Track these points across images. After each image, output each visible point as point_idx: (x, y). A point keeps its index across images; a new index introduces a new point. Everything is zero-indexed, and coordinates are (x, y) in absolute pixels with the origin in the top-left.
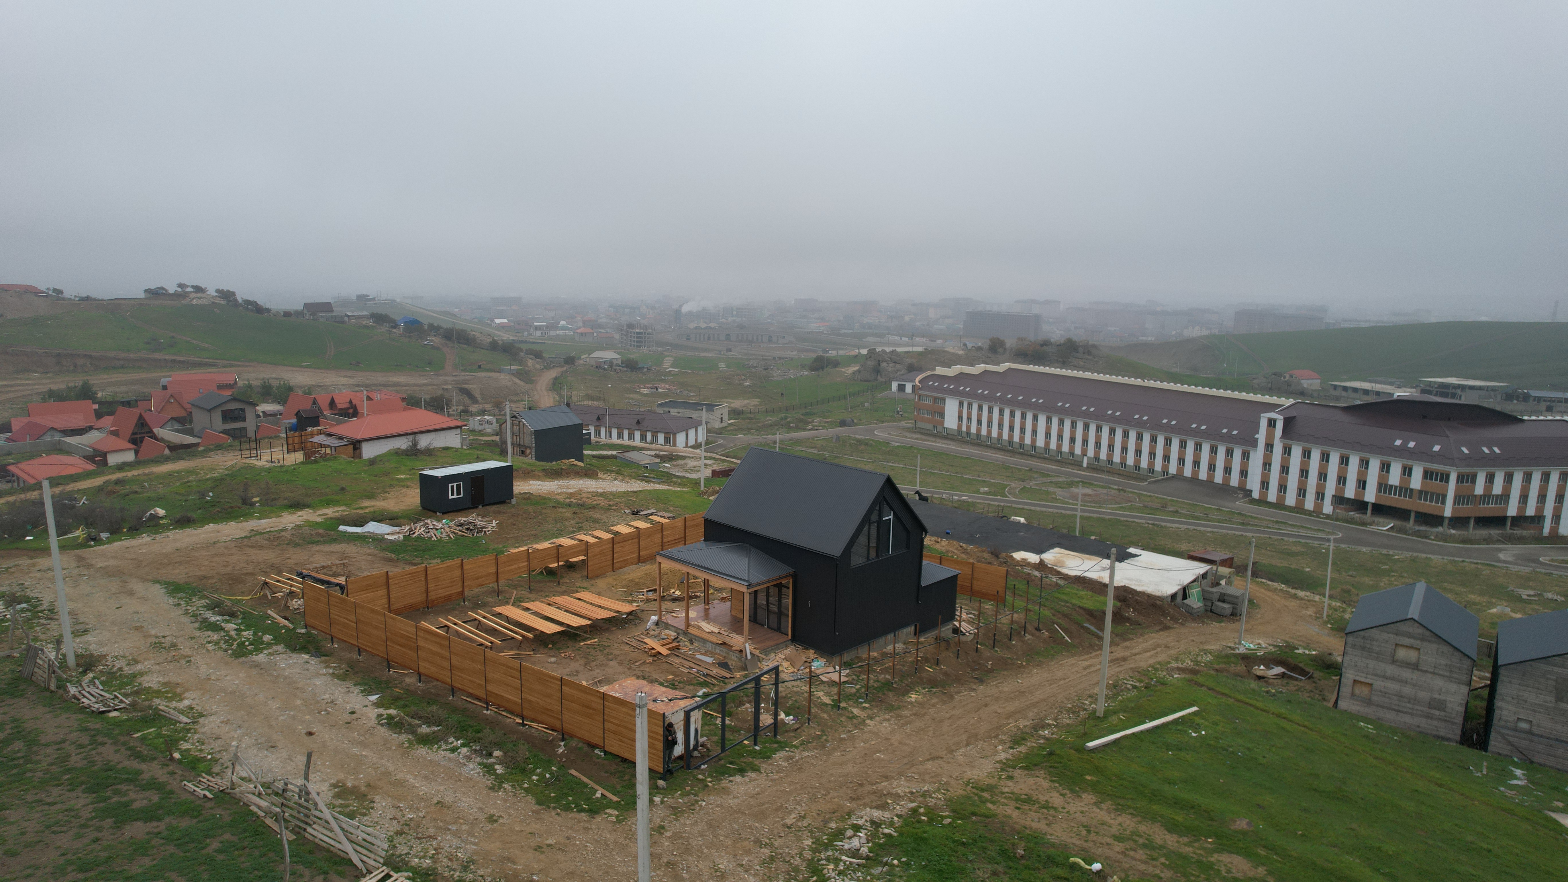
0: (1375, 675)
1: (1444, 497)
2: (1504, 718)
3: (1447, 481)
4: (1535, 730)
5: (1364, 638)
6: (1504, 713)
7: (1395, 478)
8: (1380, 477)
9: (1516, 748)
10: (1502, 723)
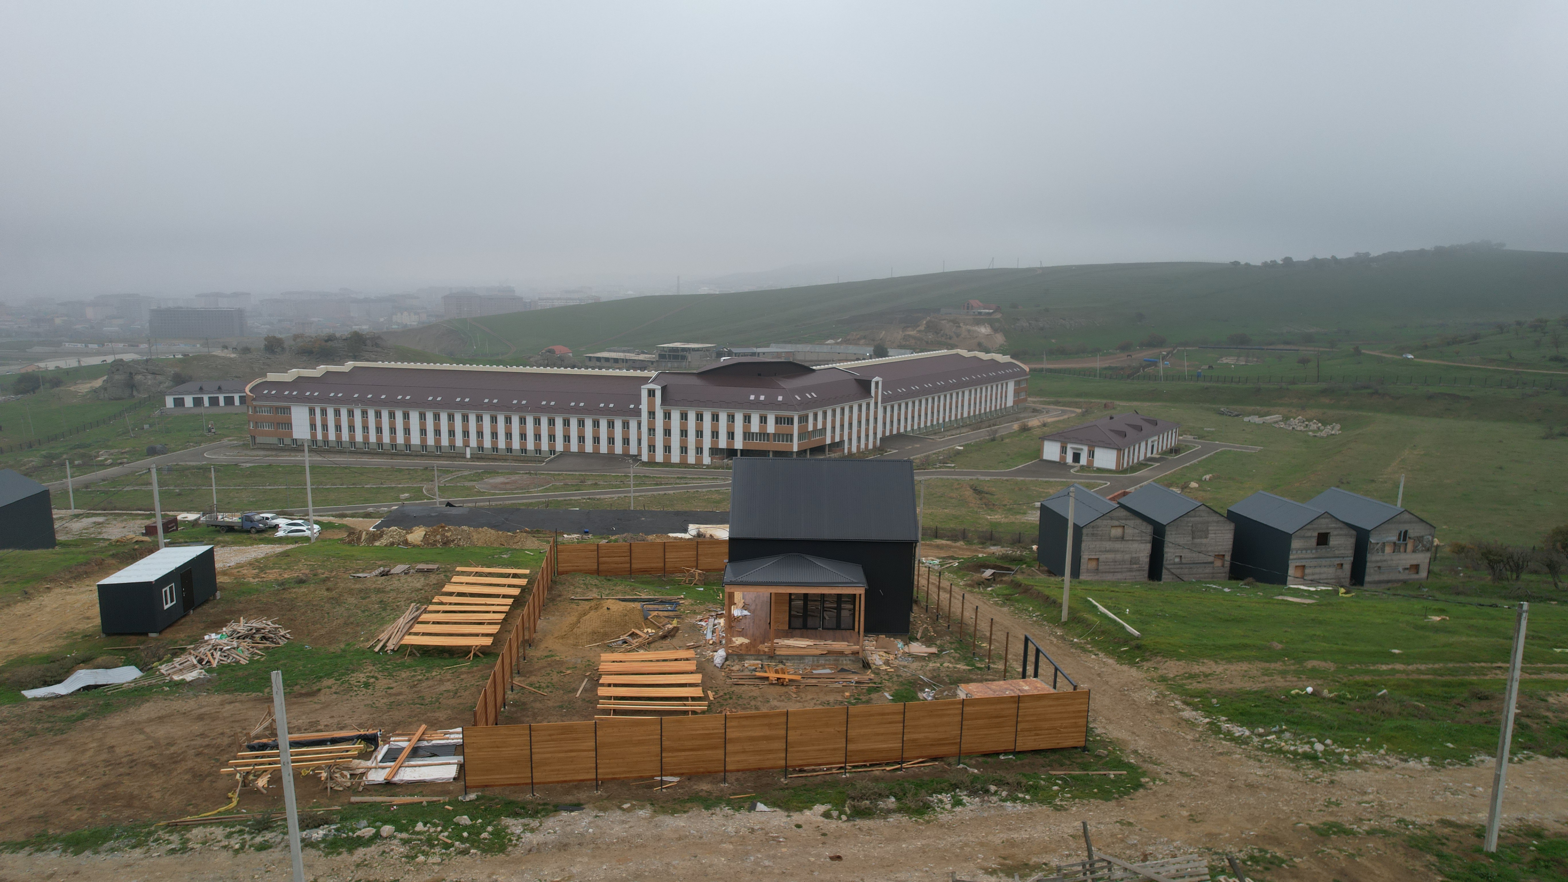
0: (1100, 551)
1: (792, 435)
2: (1169, 558)
3: (792, 423)
4: (1184, 561)
5: (1093, 527)
6: (1169, 555)
7: (755, 427)
8: (744, 427)
9: (1176, 576)
10: (1168, 562)
